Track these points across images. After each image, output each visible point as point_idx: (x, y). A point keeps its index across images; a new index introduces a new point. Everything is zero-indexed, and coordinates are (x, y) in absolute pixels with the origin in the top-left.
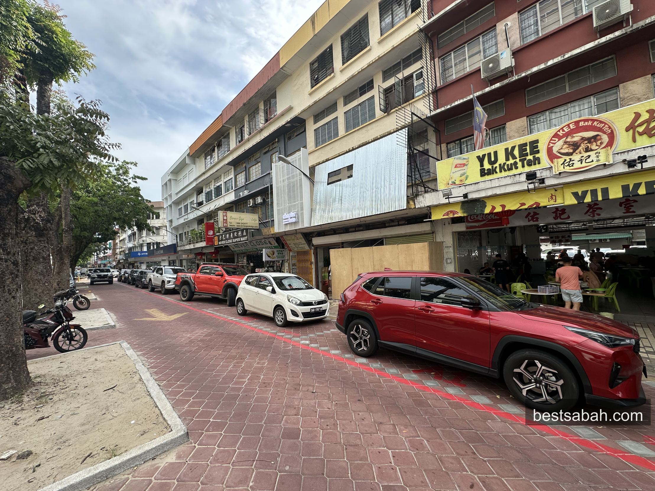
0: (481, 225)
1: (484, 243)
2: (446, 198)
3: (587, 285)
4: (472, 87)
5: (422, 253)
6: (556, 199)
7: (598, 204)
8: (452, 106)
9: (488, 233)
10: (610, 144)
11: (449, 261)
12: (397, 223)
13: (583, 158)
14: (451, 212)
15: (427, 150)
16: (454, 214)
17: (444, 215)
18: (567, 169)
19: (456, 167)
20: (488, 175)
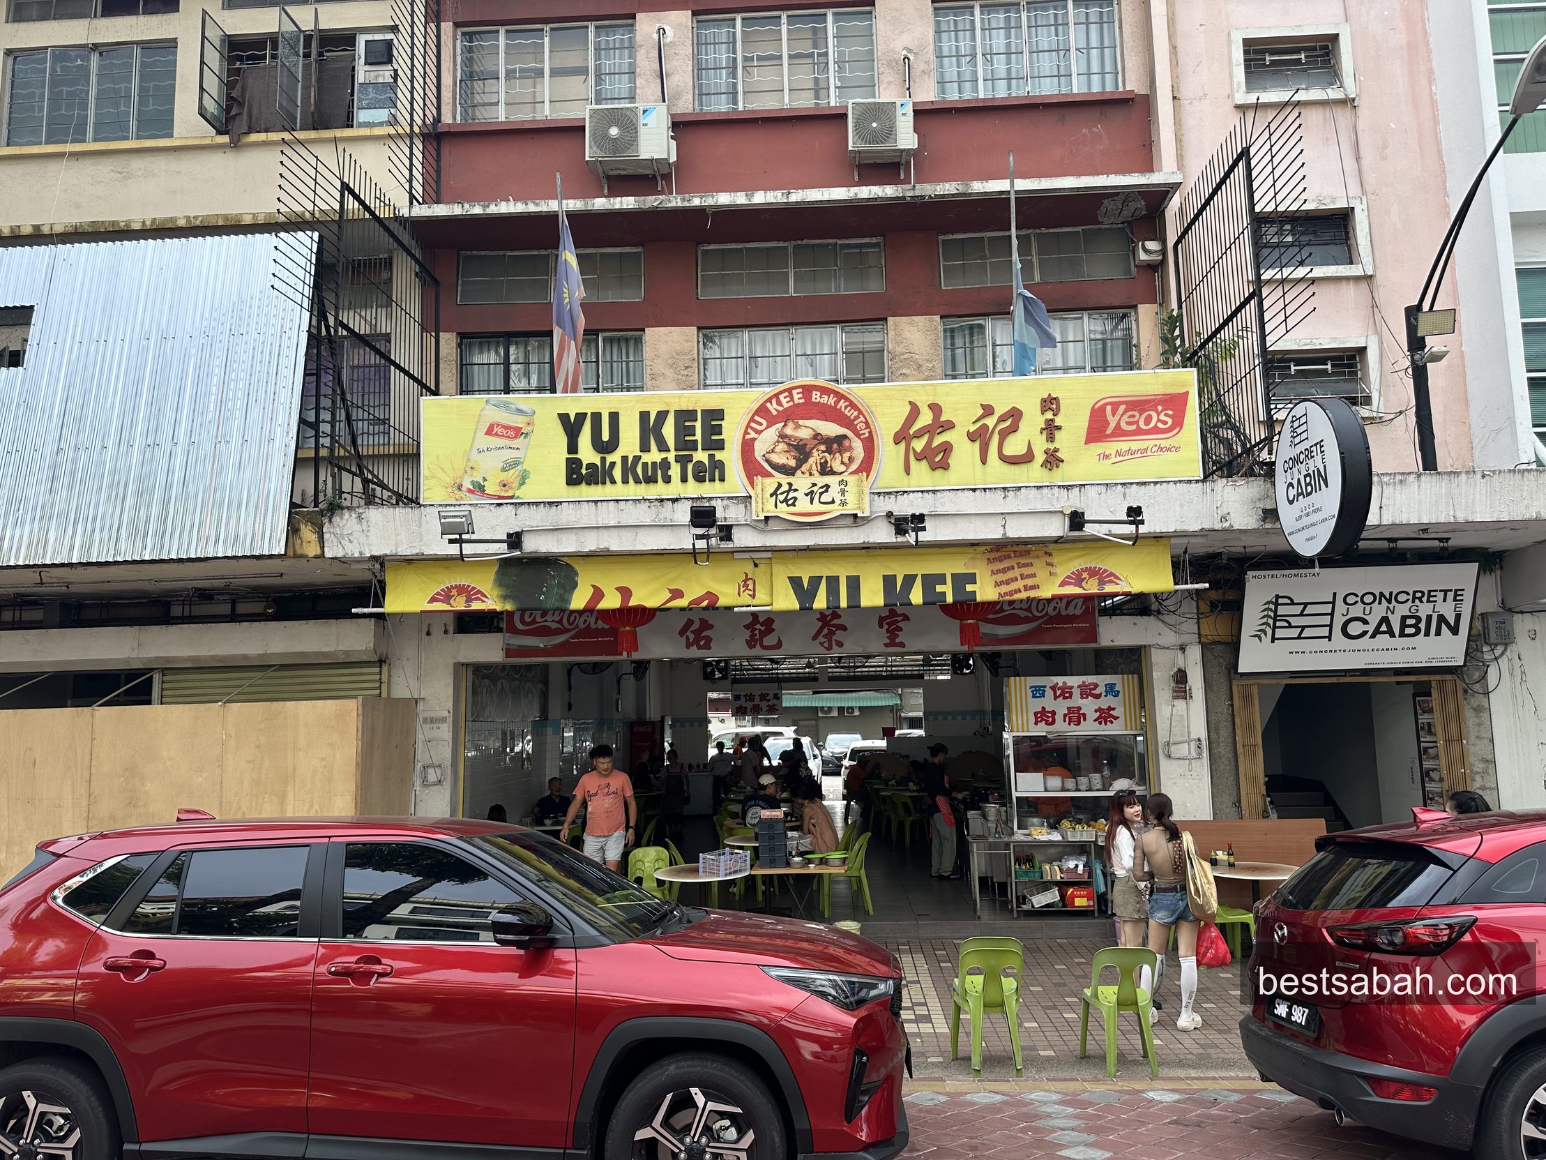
0: (555, 646)
1: (555, 710)
2: (451, 541)
3: (811, 843)
4: (559, 182)
5: (331, 745)
6: (754, 590)
7: (839, 617)
8: (489, 211)
9: (569, 672)
10: (867, 466)
11: (432, 776)
12: (226, 609)
13: (815, 489)
14: (461, 590)
15: (387, 337)
16: (469, 600)
17: (432, 600)
18: (783, 511)
19: (490, 432)
20: (589, 484)
